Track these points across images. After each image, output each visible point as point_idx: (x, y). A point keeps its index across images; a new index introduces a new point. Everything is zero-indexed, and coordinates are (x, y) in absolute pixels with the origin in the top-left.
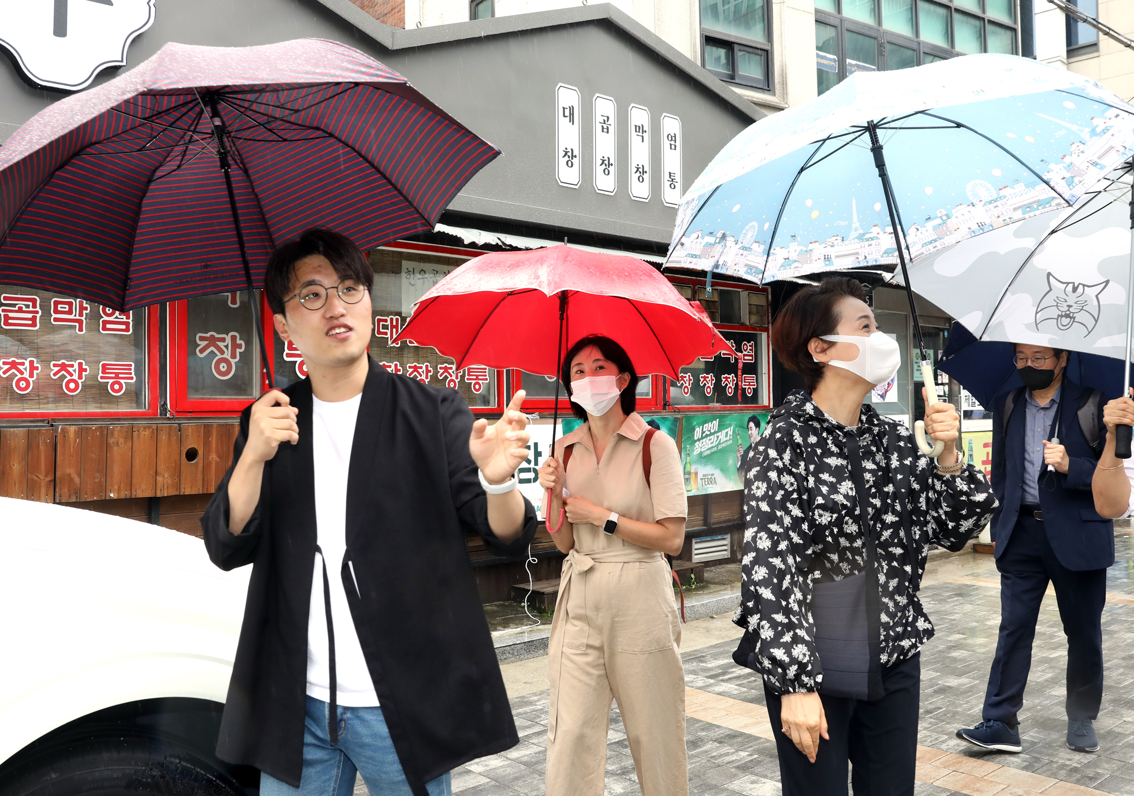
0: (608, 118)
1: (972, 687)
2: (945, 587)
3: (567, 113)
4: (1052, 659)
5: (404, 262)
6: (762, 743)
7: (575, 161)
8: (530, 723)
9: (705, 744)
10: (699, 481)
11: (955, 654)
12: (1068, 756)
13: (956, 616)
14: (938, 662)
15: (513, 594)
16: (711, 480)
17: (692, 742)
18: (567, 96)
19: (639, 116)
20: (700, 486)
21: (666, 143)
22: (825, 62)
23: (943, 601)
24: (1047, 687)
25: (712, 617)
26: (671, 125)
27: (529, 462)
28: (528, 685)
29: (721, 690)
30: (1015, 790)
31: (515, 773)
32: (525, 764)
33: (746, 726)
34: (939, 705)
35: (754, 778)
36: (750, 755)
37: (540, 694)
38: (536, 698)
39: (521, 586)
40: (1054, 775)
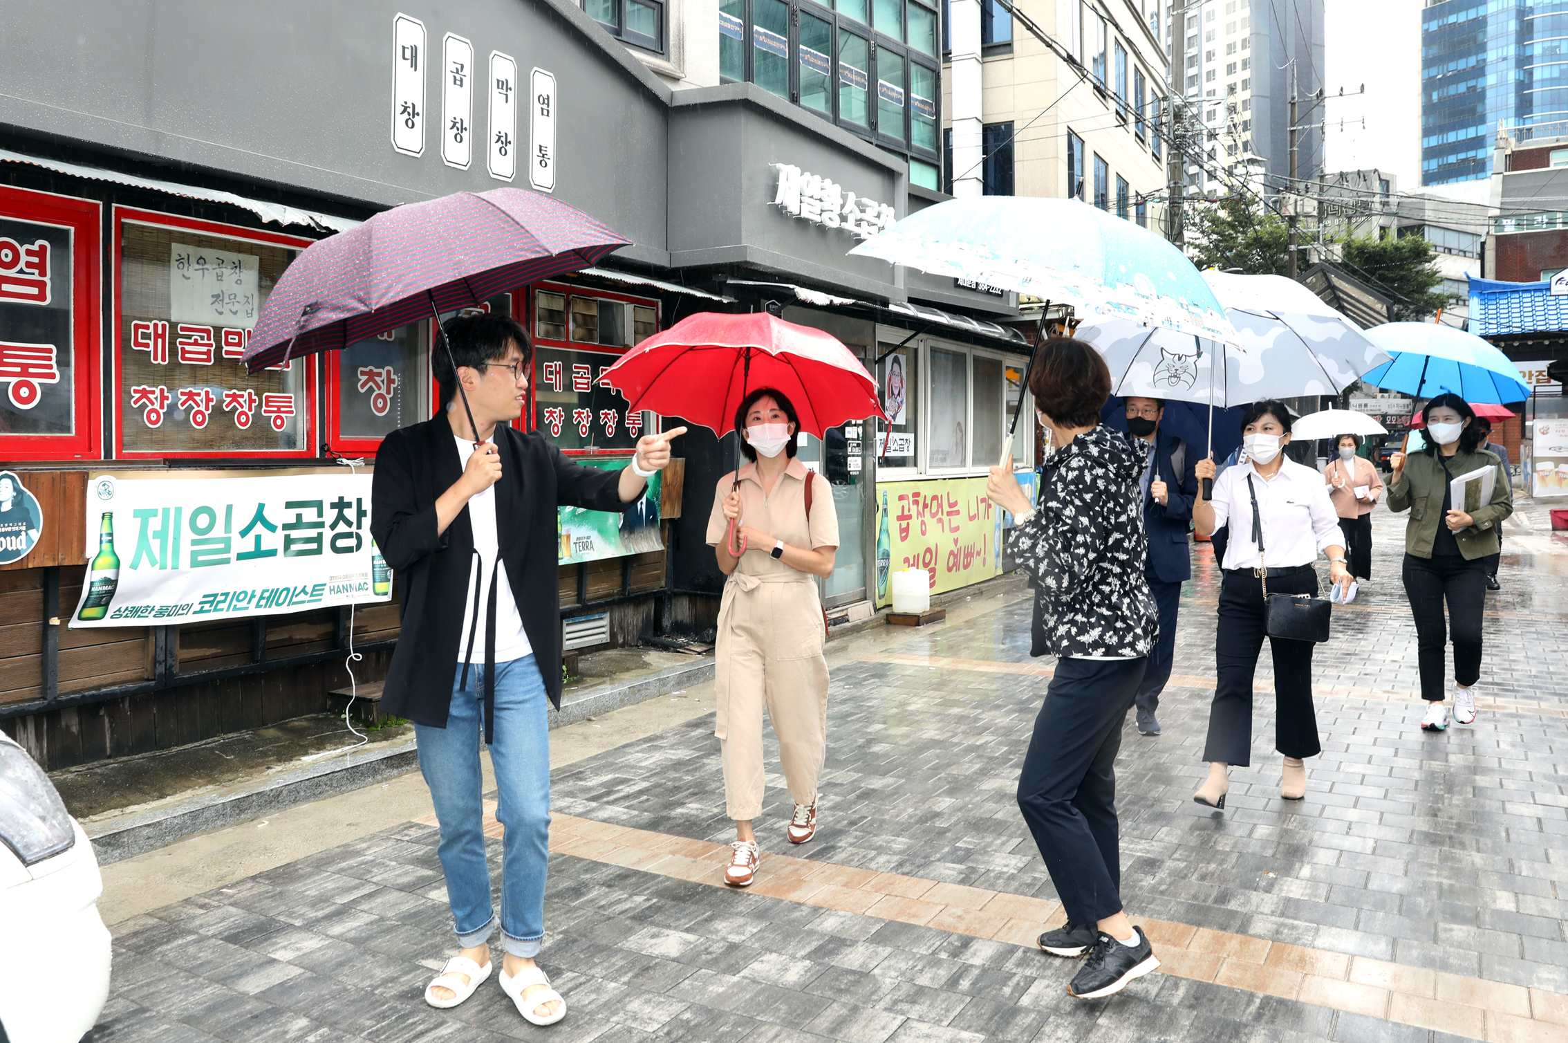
0: (462, 66)
1: (897, 788)
2: (859, 667)
3: (408, 54)
4: (978, 747)
5: (173, 245)
6: (662, 882)
7: (418, 120)
8: (357, 881)
9: (589, 891)
10: (573, 546)
11: (877, 748)
12: (1004, 862)
13: (874, 702)
14: (858, 760)
15: (329, 703)
16: (586, 545)
17: (574, 889)
18: (409, 32)
19: (503, 67)
20: (573, 551)
21: (537, 107)
22: (729, 26)
23: (858, 684)
24: (976, 780)
25: (590, 720)
26: (544, 83)
27: (349, 524)
28: (353, 828)
29: (606, 816)
30: (954, 910)
31: (338, 956)
32: (354, 941)
33: (640, 861)
34: (863, 813)
35: (654, 930)
36: (648, 900)
37: (370, 839)
38: (364, 845)
39: (341, 691)
40: (992, 886)
